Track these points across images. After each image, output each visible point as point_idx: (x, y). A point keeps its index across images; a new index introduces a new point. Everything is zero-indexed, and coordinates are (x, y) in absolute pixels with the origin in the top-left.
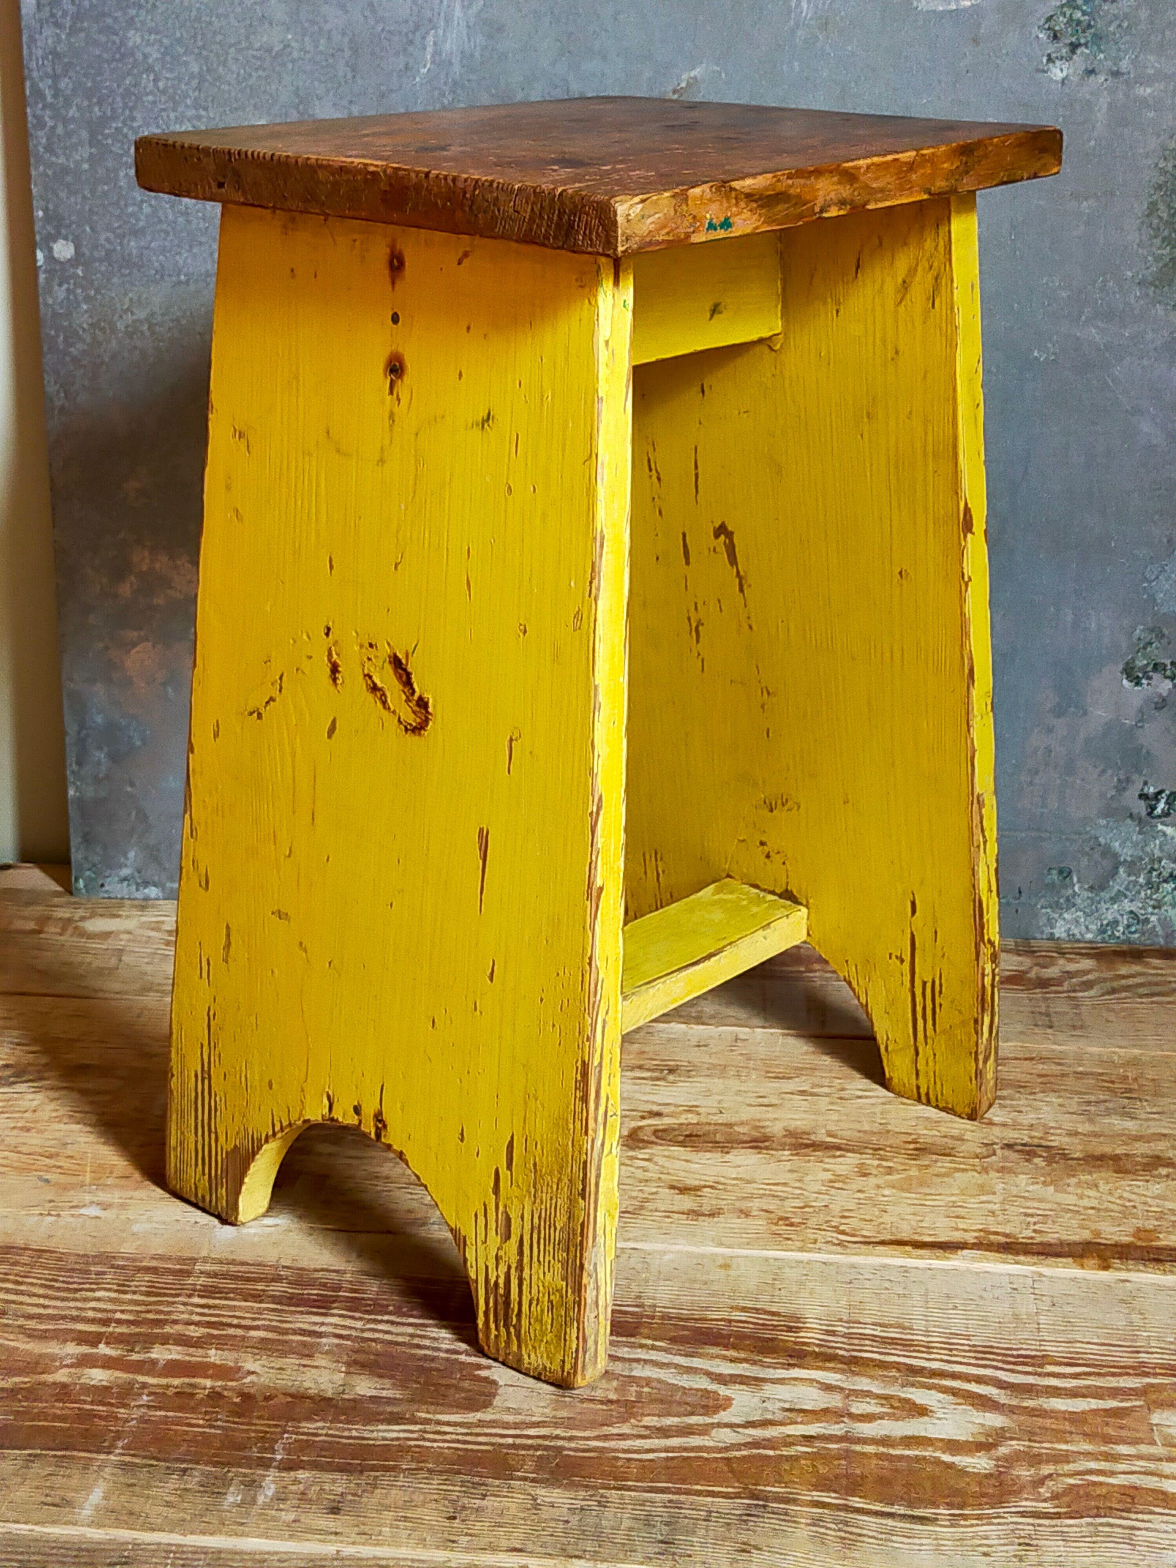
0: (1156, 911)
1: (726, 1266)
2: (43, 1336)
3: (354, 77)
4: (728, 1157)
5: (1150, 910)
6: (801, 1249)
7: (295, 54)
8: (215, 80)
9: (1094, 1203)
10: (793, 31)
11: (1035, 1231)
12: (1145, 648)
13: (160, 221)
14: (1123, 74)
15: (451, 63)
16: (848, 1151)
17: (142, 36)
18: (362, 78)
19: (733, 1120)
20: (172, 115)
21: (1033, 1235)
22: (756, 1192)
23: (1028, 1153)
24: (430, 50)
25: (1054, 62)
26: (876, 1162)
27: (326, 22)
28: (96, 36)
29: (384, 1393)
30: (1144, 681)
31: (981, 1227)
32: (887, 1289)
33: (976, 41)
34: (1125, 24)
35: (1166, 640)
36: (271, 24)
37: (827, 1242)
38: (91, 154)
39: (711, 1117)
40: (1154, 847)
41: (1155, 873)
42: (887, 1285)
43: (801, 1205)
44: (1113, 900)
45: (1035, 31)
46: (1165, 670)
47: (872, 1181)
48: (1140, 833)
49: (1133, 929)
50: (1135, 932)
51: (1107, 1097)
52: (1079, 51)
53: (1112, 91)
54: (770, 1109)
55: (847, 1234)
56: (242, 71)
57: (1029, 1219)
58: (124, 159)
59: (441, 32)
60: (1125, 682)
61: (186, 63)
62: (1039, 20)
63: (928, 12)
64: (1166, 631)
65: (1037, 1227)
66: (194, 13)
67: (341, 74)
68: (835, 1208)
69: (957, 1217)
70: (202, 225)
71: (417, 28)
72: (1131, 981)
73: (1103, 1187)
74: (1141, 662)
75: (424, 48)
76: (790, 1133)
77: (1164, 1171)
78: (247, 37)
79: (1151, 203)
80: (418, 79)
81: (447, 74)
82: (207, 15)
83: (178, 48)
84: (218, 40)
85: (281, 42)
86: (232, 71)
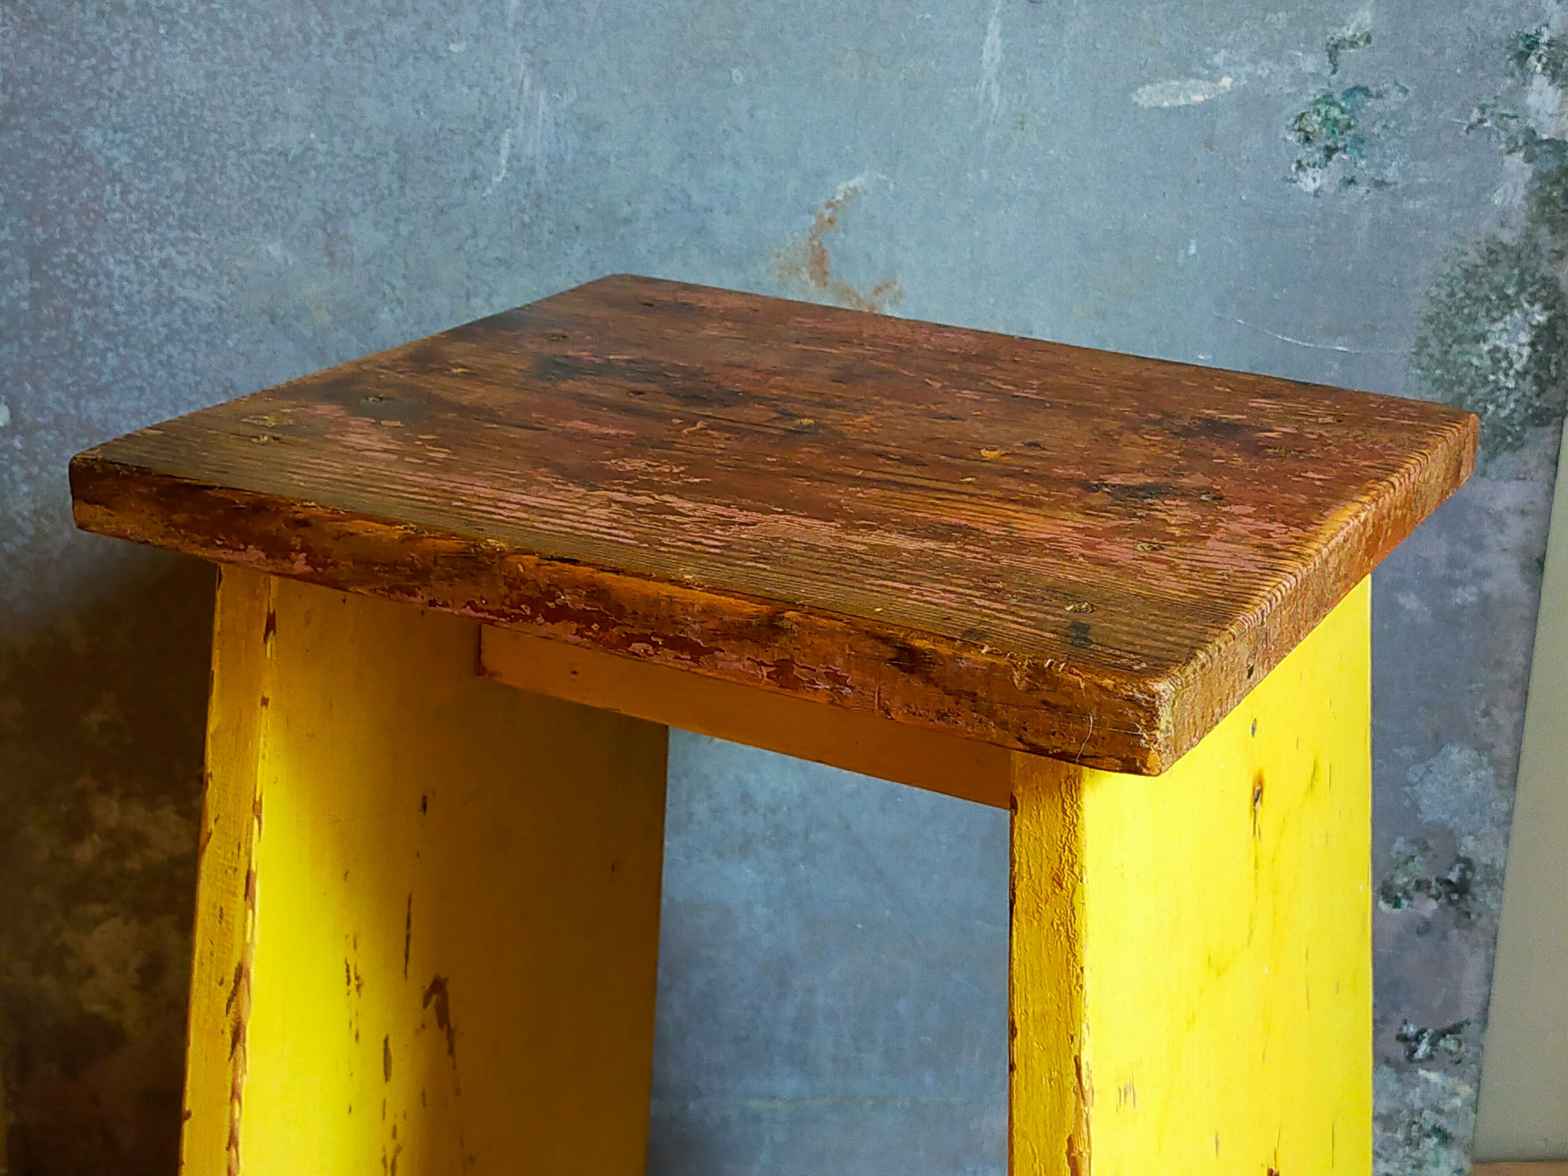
3: (402, 187)
7: (321, 159)
8: (208, 192)
10: (980, 130)
12: (1405, 863)
13: (132, 374)
14: (1388, 184)
15: (533, 171)
17: (105, 134)
18: (413, 189)
20: (148, 238)
24: (505, 153)
25: (1305, 170)
27: (362, 117)
28: (36, 134)
30: (1405, 902)
33: (1209, 145)
34: (1393, 124)
35: (1430, 854)
36: (287, 120)
38: (32, 289)
40: (1415, 1097)
41: (1414, 1126)
45: (1283, 133)
46: (1429, 888)
48: (1397, 1081)
52: (1335, 157)
53: (1376, 205)
56: (247, 182)
58: (80, 296)
59: (519, 130)
60: (1380, 903)
61: (168, 171)
62: (1288, 118)
63: (1151, 108)
64: (1431, 843)
66: (178, 103)
67: (385, 184)
70: (192, 379)
71: (488, 124)
74: (1401, 880)
75: (498, 152)
78: (253, 136)
79: (1420, 338)
80: (489, 191)
81: (528, 184)
82: (196, 107)
83: (156, 150)
84: (212, 140)
85: (301, 143)
86: (232, 180)
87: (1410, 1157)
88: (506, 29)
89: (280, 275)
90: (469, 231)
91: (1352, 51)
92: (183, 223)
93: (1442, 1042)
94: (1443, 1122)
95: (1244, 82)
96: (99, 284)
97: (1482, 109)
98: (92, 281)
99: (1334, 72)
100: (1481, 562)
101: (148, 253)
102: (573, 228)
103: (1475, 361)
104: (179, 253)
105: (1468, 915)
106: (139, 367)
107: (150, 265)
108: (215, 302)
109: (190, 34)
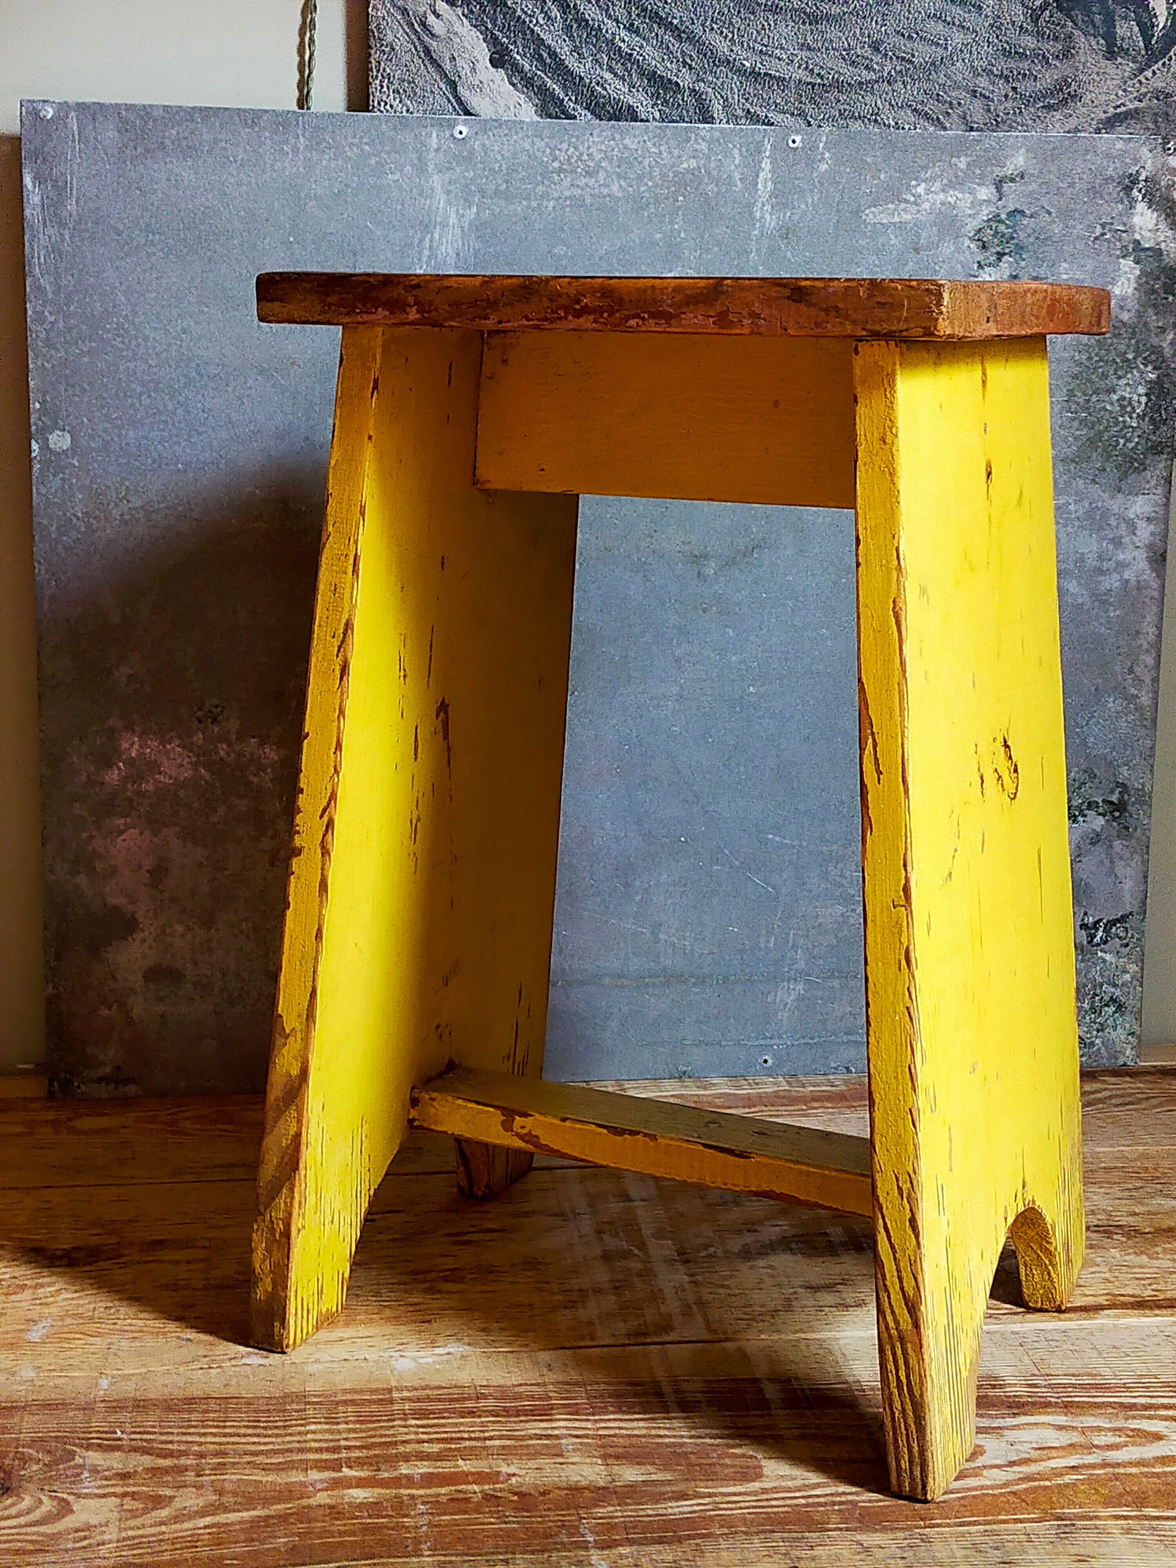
0: (1100, 1034)
2: (278, 1468)
5: (1095, 1033)
7: (297, 256)
10: (758, 239)
11: (1154, 1290)
12: (1079, 788)
13: (159, 411)
15: (445, 265)
21: (1155, 1293)
23: (1105, 1232)
24: (426, 252)
25: (983, 268)
27: (327, 226)
29: (654, 1477)
30: (1080, 819)
31: (1105, 1292)
33: (917, 251)
34: (1042, 236)
35: (1097, 780)
40: (1096, 974)
41: (1097, 998)
45: (967, 242)
46: (1097, 807)
48: (1082, 961)
51: (1141, 1184)
52: (1004, 260)
57: (1142, 1282)
58: (125, 353)
59: (437, 236)
62: (970, 232)
63: (875, 224)
64: (1097, 772)
65: (1154, 1287)
66: (199, 215)
72: (1099, 1095)
74: (1077, 801)
75: (422, 251)
78: (251, 239)
79: (1070, 391)
82: (211, 218)
84: (222, 241)
85: (284, 244)
87: (1095, 1023)
89: (266, 339)
91: (1012, 184)
93: (1114, 929)
94: (1118, 993)
95: (938, 206)
96: (138, 345)
97: (1103, 226)
98: (134, 343)
99: (1000, 199)
100: (1121, 557)
101: (174, 323)
103: (1109, 408)
104: (196, 323)
105: (1127, 828)
106: (165, 406)
107: (175, 331)
108: (220, 359)
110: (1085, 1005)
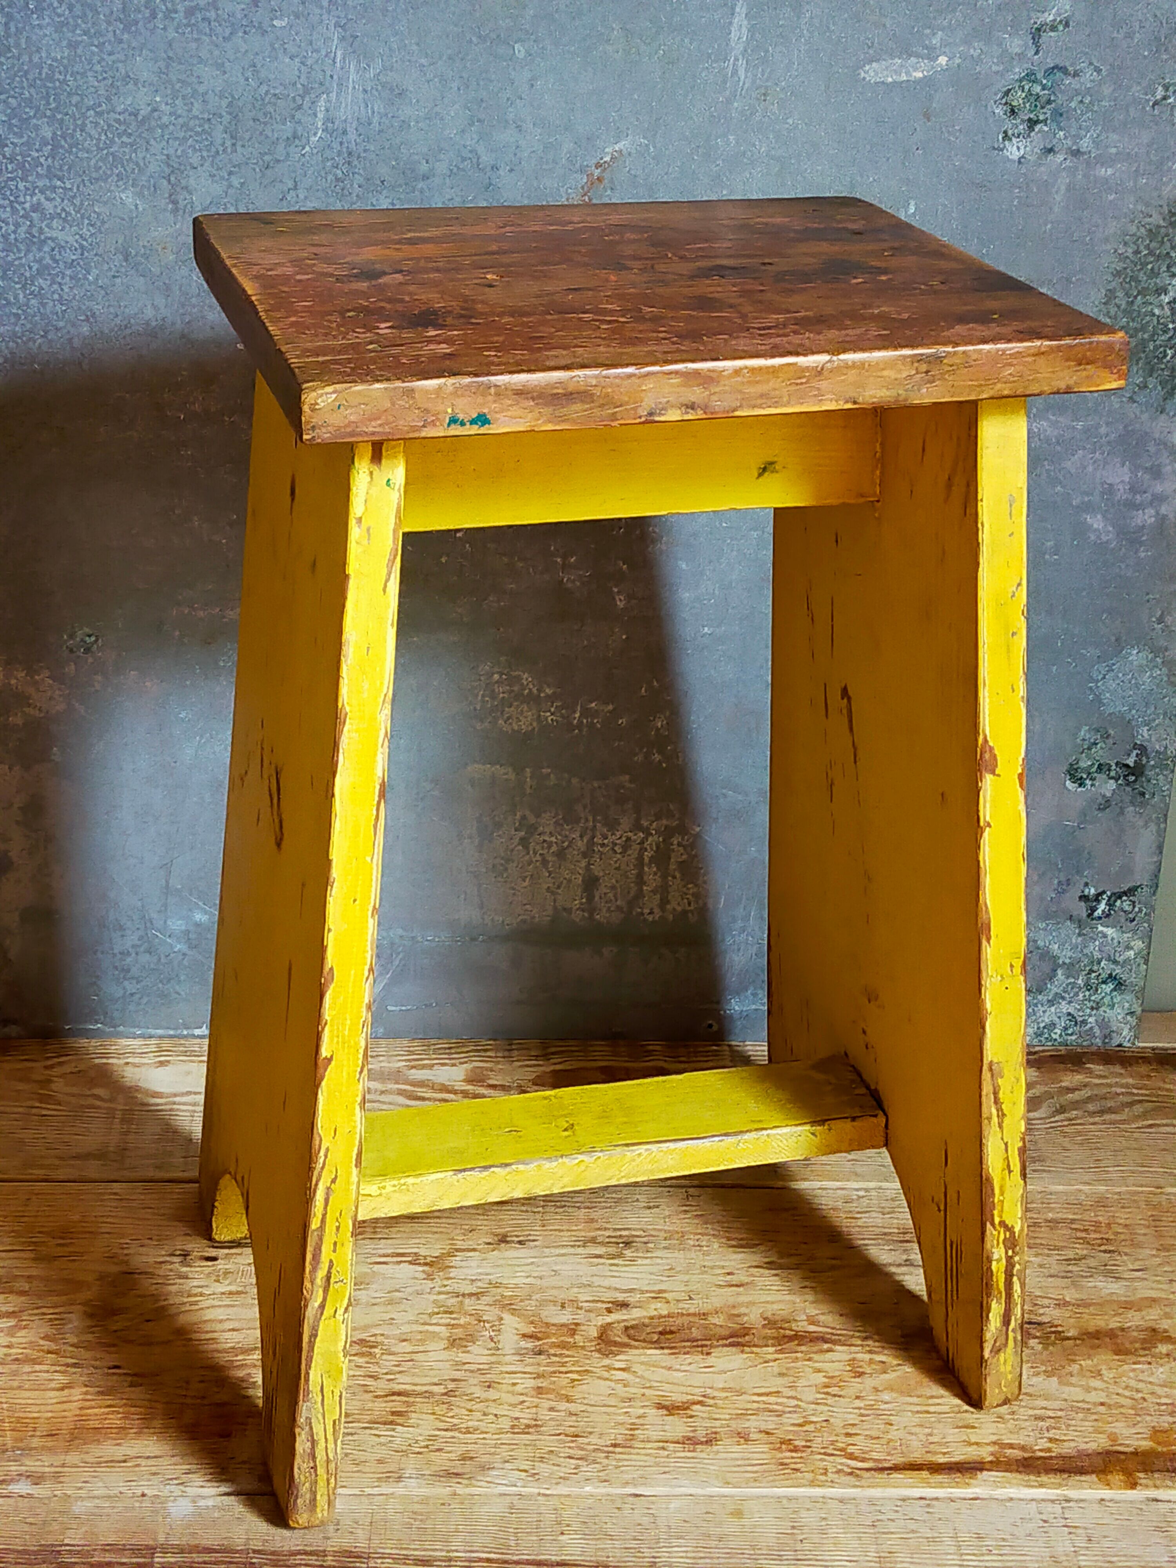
0: (1094, 1012)
1: (738, 1513)
3: (234, 145)
4: (711, 1360)
5: (1088, 1011)
6: (812, 1484)
7: (165, 119)
8: (71, 146)
9: (1102, 1397)
10: (729, 101)
11: (1051, 1440)
12: (1089, 749)
13: (9, 303)
14: (1084, 153)
15: (345, 132)
16: (834, 1342)
18: (243, 146)
19: (706, 1308)
20: (21, 185)
21: (1049, 1445)
22: (749, 1406)
24: (321, 115)
25: (1010, 140)
26: (867, 1357)
27: (200, 83)
30: (1088, 782)
31: (994, 1438)
32: (913, 1531)
33: (927, 116)
34: (1087, 100)
35: (1111, 741)
36: (136, 84)
37: (839, 1472)
39: (681, 1305)
40: (1093, 949)
41: (1094, 975)
42: (912, 1525)
43: (801, 1421)
44: (1051, 1003)
45: (991, 106)
46: (1109, 770)
47: (869, 1382)
48: (1079, 935)
49: (1070, 1032)
50: (1072, 1034)
51: (1085, 1252)
52: (1037, 128)
53: (1072, 171)
54: (741, 1289)
55: (855, 1459)
56: (103, 137)
57: (1041, 1424)
59: (333, 96)
60: (1068, 782)
61: (37, 128)
62: (996, 94)
63: (877, 83)
64: (1112, 732)
65: (1051, 1434)
66: (45, 70)
67: (219, 141)
68: (837, 1422)
69: (966, 1427)
70: (59, 308)
71: (307, 91)
72: (1078, 1096)
73: (1108, 1375)
74: (1085, 763)
75: (315, 115)
76: (770, 1323)
77: (1163, 1348)
78: (109, 99)
79: (1110, 290)
80: (307, 149)
81: (341, 143)
82: (60, 73)
83: (27, 110)
84: (74, 102)
85: (149, 105)
86: (91, 136)
87: (1090, 1000)
88: (322, 8)
89: (131, 219)
90: (290, 184)
91: (1052, 34)
92: (50, 175)
93: (1118, 903)
94: (1118, 970)
95: (958, 61)
97: (1166, 88)
99: (1037, 53)
100: (1159, 488)
101: (22, 199)
102: (379, 182)
103: (1157, 311)
104: (47, 199)
105: (1143, 794)
106: (16, 297)
107: (24, 209)
108: (77, 241)
109: (54, 9)
110: (1080, 982)
